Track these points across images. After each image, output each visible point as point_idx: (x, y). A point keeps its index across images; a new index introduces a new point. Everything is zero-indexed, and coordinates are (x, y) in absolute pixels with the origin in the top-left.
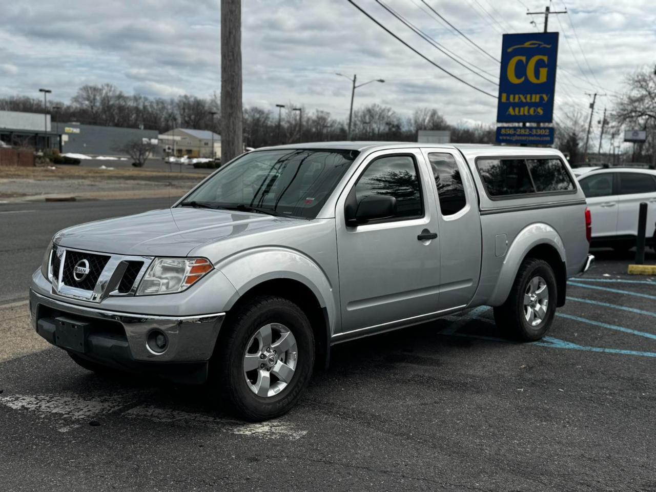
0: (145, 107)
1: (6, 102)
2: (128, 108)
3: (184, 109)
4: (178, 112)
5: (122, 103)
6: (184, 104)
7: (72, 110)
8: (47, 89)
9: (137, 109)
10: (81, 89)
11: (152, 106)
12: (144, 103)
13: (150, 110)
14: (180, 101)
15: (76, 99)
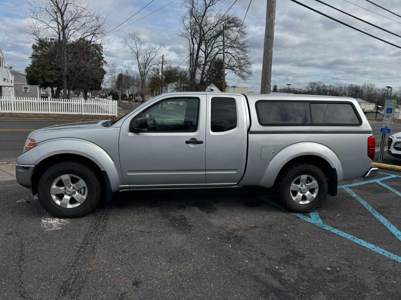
0: (333, 89)
1: (282, 90)
2: (327, 90)
3: (350, 90)
4: (347, 91)
5: (324, 88)
6: (350, 88)
7: (305, 91)
8: (289, 84)
9: (330, 90)
10: (309, 84)
11: (336, 89)
12: (333, 88)
13: (336, 90)
14: (349, 87)
15: (307, 88)
